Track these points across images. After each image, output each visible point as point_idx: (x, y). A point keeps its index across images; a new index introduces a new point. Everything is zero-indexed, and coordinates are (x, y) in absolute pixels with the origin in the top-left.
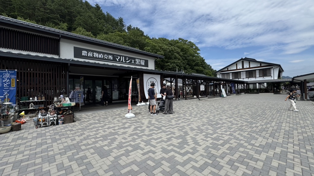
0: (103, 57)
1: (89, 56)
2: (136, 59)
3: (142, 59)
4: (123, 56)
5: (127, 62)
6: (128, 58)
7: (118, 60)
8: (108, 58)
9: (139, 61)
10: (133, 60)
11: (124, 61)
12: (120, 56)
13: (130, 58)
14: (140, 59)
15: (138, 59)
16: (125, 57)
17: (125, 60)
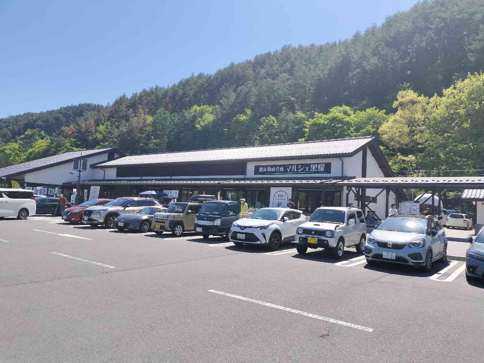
0: (275, 170)
1: (264, 171)
2: (312, 165)
3: (320, 164)
4: (294, 165)
5: (299, 171)
6: (300, 166)
7: (289, 171)
8: (279, 170)
9: (316, 167)
10: (307, 168)
11: (295, 171)
12: (291, 165)
13: (303, 165)
14: (318, 164)
15: (314, 165)
16: (297, 165)
17: (297, 169)
